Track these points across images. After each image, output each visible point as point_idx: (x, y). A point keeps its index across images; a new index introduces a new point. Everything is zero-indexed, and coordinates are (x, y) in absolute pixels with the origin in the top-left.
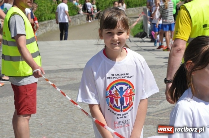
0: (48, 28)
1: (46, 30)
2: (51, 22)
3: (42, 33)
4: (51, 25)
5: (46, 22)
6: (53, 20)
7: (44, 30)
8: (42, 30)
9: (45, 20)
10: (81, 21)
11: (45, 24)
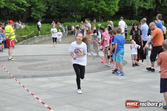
0: (43, 39)
1: (41, 40)
2: (45, 36)
3: (38, 41)
4: (45, 37)
5: (42, 36)
6: (46, 35)
7: (40, 40)
8: (39, 40)
9: (42, 35)
10: (64, 36)
11: (41, 36)
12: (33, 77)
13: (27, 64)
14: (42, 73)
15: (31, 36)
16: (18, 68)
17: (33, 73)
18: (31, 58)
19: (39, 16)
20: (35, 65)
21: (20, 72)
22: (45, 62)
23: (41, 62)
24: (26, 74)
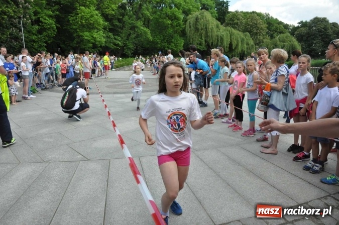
12: (114, 93)
13: (113, 84)
14: (121, 90)
15: (123, 66)
16: (106, 87)
17: (115, 90)
18: (118, 80)
19: (129, 53)
20: (119, 85)
21: (106, 90)
22: (126, 83)
23: (123, 83)
24: (110, 91)
